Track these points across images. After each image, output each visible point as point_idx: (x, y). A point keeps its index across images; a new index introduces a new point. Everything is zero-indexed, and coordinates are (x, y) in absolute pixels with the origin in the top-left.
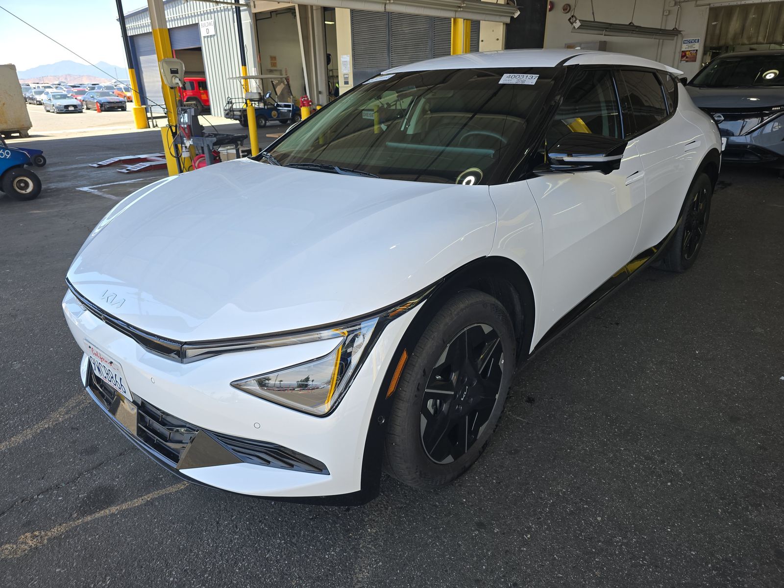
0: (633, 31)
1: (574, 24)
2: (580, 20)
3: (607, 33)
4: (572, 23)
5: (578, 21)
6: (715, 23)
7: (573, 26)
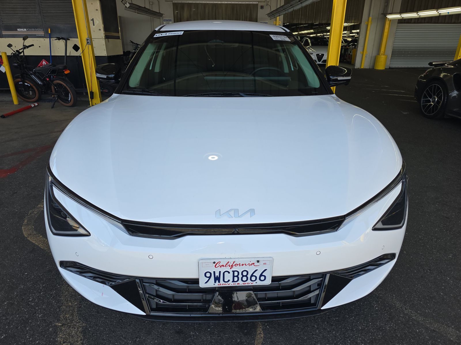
0: (147, 12)
1: (125, 4)
2: (129, 3)
3: (139, 12)
4: (124, 4)
5: (127, 3)
6: (177, 11)
7: (125, 6)
